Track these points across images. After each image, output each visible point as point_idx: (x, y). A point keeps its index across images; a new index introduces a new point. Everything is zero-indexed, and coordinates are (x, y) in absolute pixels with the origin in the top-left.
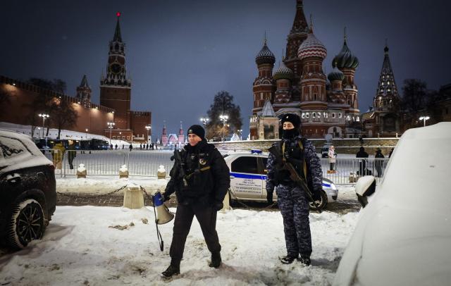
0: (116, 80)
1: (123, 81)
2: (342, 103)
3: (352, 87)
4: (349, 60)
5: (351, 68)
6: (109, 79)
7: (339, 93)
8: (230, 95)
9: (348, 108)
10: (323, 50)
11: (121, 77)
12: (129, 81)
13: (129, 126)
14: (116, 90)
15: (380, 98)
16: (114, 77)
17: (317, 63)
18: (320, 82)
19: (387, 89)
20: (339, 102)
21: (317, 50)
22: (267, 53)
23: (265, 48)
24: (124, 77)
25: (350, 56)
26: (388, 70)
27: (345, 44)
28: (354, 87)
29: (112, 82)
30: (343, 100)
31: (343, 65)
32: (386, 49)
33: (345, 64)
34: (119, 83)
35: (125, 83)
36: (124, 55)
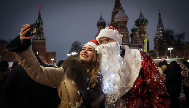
0: (39, 38)
1: (42, 38)
2: (138, 43)
3: (145, 35)
4: (142, 21)
5: (144, 25)
6: (36, 38)
7: (136, 38)
8: (79, 43)
9: (141, 45)
10: (126, 17)
11: (41, 36)
12: (45, 38)
13: (45, 59)
14: (39, 43)
15: (157, 39)
16: (38, 37)
17: (123, 24)
18: (125, 33)
19: (160, 34)
20: (136, 42)
21: (123, 18)
22: (102, 21)
23: (101, 18)
24: (43, 36)
25: (143, 19)
26: (161, 25)
27: (141, 13)
28: (146, 34)
29: (37, 39)
30: (139, 42)
31: (139, 24)
32: (160, 14)
33: (141, 23)
34: (40, 39)
35: (43, 39)
36: (43, 26)
